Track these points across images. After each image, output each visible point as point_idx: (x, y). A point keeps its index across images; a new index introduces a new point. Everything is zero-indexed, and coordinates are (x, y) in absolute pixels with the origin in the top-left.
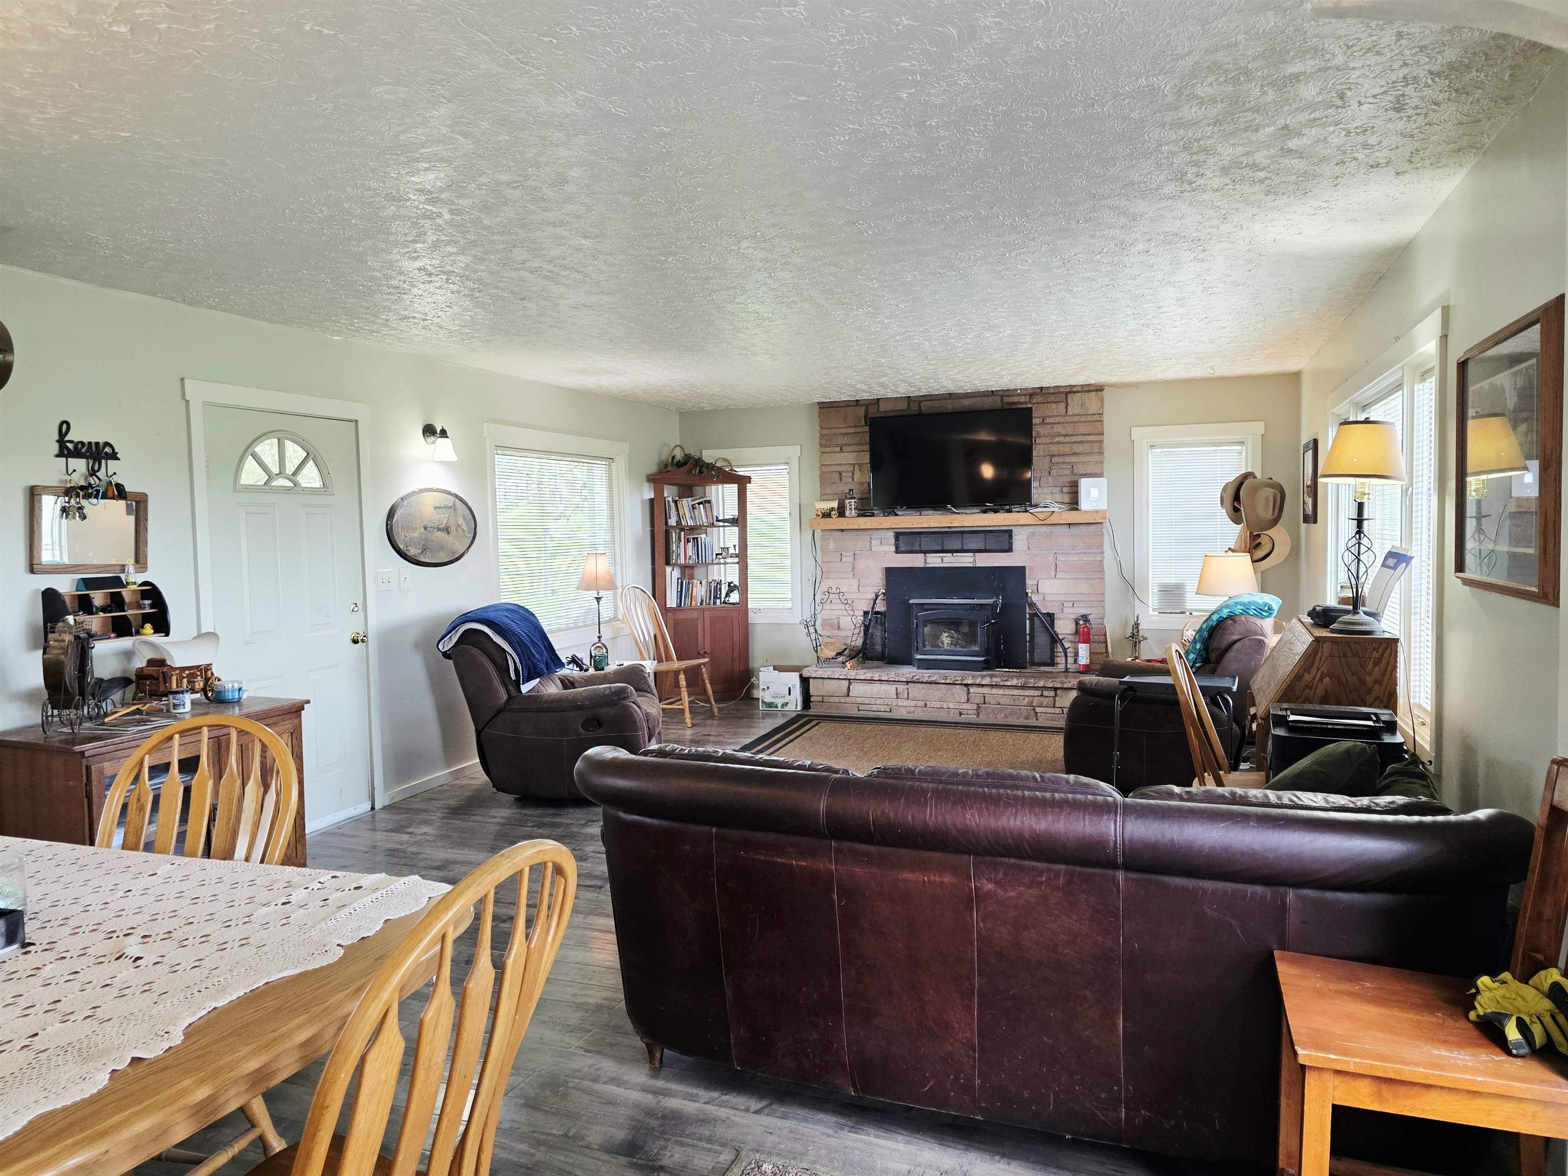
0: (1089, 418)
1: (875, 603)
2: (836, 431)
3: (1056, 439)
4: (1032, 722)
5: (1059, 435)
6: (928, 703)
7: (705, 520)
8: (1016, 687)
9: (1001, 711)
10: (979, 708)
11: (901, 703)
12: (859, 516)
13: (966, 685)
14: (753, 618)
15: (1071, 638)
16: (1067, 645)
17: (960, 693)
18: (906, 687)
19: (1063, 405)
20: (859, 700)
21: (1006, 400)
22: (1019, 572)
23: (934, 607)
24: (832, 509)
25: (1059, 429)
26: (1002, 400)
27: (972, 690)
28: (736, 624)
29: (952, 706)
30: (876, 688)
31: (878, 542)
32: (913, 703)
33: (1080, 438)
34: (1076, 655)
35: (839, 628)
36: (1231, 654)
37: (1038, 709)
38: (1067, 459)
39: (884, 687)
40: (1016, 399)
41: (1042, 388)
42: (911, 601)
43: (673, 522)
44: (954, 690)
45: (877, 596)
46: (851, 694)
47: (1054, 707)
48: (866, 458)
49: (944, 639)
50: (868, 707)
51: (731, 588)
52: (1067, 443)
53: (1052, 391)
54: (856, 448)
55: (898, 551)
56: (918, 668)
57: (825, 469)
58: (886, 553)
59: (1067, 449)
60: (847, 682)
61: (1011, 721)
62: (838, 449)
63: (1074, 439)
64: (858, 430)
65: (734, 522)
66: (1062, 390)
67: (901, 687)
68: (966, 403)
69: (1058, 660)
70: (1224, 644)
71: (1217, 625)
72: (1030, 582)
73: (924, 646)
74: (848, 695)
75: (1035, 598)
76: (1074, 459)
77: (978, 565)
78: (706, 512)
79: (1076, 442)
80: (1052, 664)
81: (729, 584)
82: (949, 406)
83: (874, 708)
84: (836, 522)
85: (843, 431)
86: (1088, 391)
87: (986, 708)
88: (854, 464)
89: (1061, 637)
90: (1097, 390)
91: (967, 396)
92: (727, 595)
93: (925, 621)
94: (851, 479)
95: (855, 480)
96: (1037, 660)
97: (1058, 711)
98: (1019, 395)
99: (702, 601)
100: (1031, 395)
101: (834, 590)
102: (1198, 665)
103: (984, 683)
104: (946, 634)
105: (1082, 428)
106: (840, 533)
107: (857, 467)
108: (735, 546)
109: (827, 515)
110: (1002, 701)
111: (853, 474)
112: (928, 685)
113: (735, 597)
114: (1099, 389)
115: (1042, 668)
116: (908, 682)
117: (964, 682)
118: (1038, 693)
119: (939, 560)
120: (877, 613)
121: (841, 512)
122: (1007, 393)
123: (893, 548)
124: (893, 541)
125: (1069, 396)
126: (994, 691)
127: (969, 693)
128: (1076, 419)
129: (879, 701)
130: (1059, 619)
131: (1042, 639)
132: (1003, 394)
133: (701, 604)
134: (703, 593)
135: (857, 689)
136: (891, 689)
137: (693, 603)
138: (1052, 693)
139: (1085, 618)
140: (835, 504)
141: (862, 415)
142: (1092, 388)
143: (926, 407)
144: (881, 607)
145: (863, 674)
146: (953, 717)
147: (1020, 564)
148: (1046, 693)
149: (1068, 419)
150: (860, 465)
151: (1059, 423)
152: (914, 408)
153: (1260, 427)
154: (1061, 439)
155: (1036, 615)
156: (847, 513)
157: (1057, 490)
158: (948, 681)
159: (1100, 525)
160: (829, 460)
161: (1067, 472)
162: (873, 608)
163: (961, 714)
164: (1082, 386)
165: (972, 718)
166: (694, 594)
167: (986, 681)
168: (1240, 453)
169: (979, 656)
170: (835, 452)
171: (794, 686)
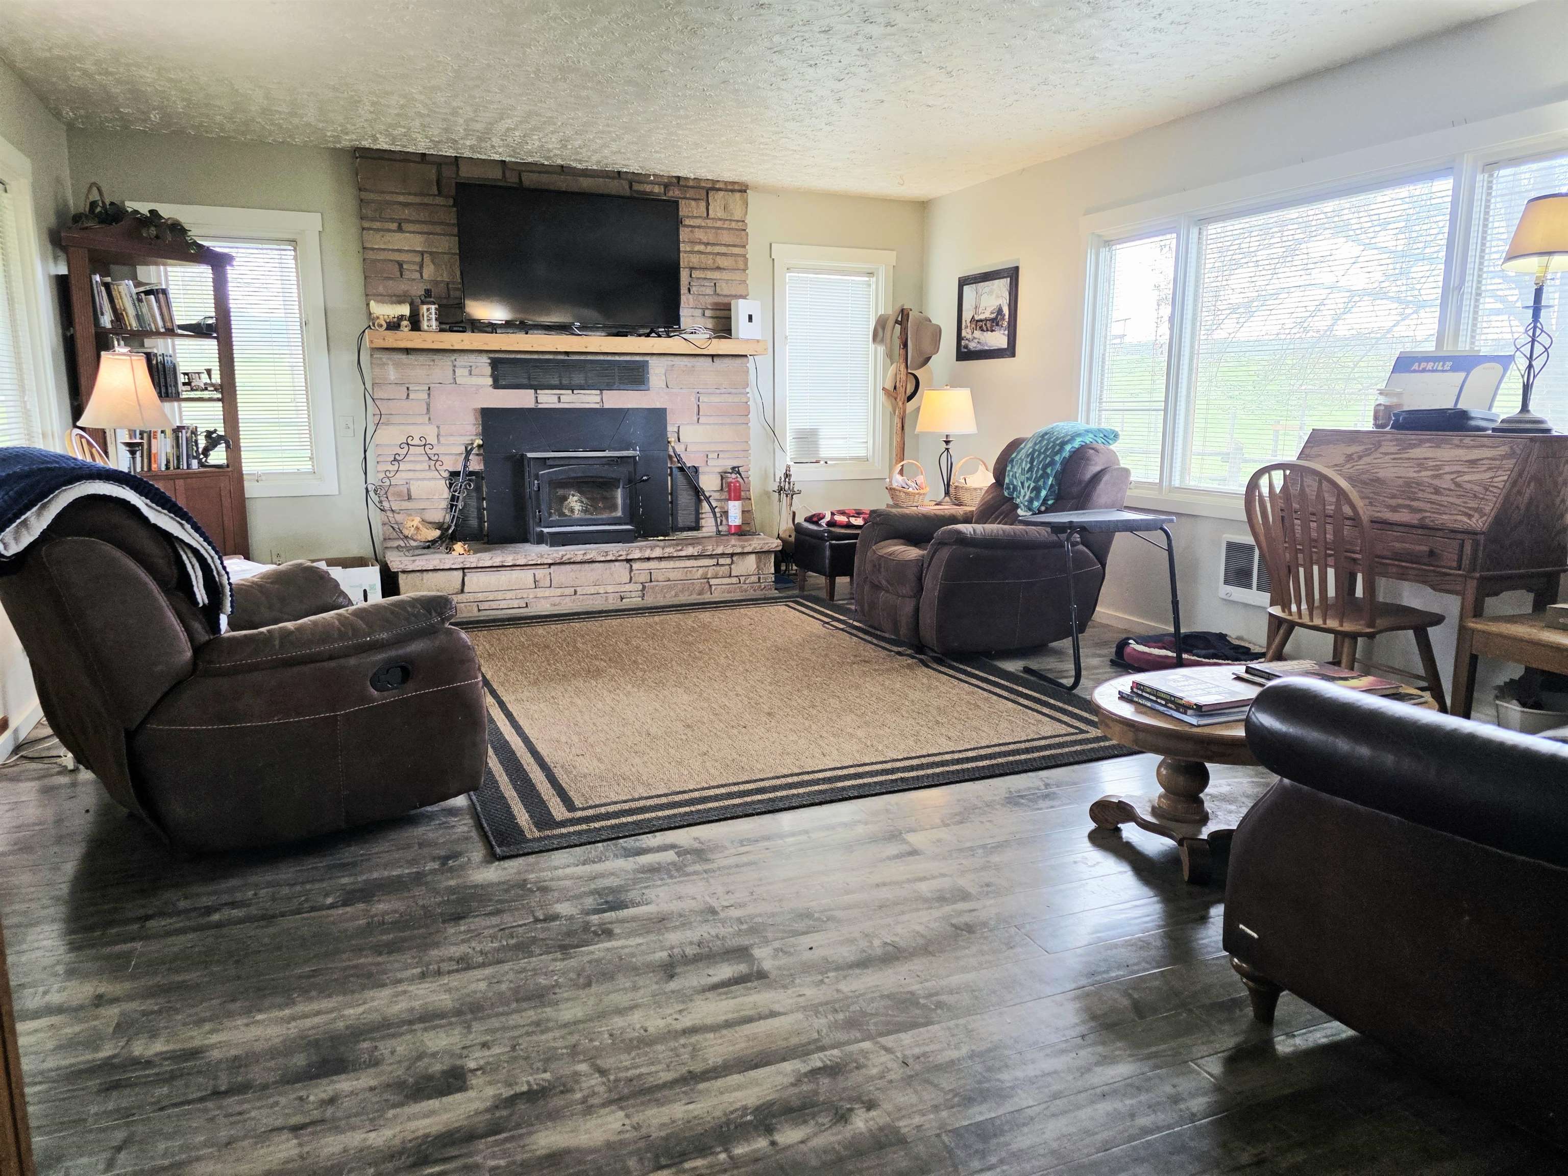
0: (734, 225)
1: (467, 459)
2: (388, 197)
3: (697, 248)
4: (707, 597)
5: (701, 243)
6: (578, 589)
7: (160, 323)
8: (689, 557)
9: (670, 588)
10: (644, 587)
11: (540, 592)
12: (441, 330)
13: (628, 561)
14: (251, 490)
15: (716, 495)
16: (714, 504)
17: (621, 570)
18: (547, 571)
19: (703, 204)
20: (480, 597)
21: (636, 187)
22: (658, 417)
23: (562, 462)
24: (401, 318)
25: (700, 235)
26: (631, 187)
27: (636, 566)
28: (226, 502)
29: (610, 589)
30: (504, 577)
31: (466, 372)
32: (559, 592)
33: (723, 250)
34: (726, 513)
35: (410, 498)
37: (712, 582)
38: (710, 274)
39: (516, 574)
40: (648, 188)
41: (678, 178)
42: (530, 455)
43: (106, 320)
44: (613, 569)
45: (468, 453)
46: (466, 590)
47: (730, 576)
48: (447, 244)
49: (573, 504)
50: (494, 605)
51: (213, 440)
52: (709, 253)
53: (691, 183)
54: (425, 228)
55: (497, 385)
56: (552, 546)
57: (371, 255)
58: (479, 387)
59: (710, 262)
60: (460, 573)
61: (683, 598)
62: (394, 226)
63: (717, 249)
64: (426, 200)
65: (199, 331)
66: (703, 184)
67: (541, 573)
68: (586, 184)
69: (703, 522)
70: (1088, 475)
71: (1070, 457)
72: (671, 429)
73: (550, 515)
74: (462, 591)
75: (679, 449)
76: (716, 275)
77: (606, 406)
78: (160, 308)
79: (718, 254)
80: (697, 528)
81: (209, 434)
82: (562, 183)
83: (503, 604)
84: (406, 338)
85: (401, 199)
86: (732, 191)
87: (653, 588)
88: (422, 253)
89: (707, 494)
90: (740, 191)
91: (586, 173)
92: (206, 452)
93: (551, 483)
94: (417, 275)
95: (425, 276)
96: (680, 525)
97: (735, 580)
98: (652, 183)
99: (168, 462)
100: (666, 186)
101: (416, 441)
102: (1050, 502)
103: (653, 556)
104: (575, 498)
105: (726, 238)
106: (403, 357)
107: (427, 258)
108: (209, 372)
109: (394, 326)
110: (672, 575)
111: (421, 266)
112: (578, 566)
113: (218, 456)
114: (741, 189)
115: (685, 534)
116: (550, 565)
117: (629, 557)
118: (714, 561)
119: (555, 399)
120: (471, 473)
121: (415, 323)
122: (636, 178)
123: (490, 381)
124: (488, 370)
125: (711, 194)
126: (664, 564)
127: (631, 570)
128: (719, 224)
129: (509, 595)
130: (704, 473)
131: (685, 498)
132: (634, 178)
133: (167, 468)
134: (169, 450)
135: (475, 581)
136: (526, 576)
137: (154, 466)
138: (728, 561)
139: (735, 470)
140: (405, 310)
141: (434, 177)
142: (736, 187)
143: (529, 180)
144: (476, 465)
145: (487, 558)
146: (613, 603)
147: (658, 405)
148: (721, 561)
149: (710, 223)
150: (431, 253)
151: (699, 227)
152: (512, 179)
153: (891, 257)
154: (701, 248)
155: (681, 469)
156: (424, 325)
157: (698, 313)
158: (609, 558)
159: (745, 359)
160: (377, 241)
161: (709, 291)
162: (465, 466)
163: (622, 599)
164: (726, 183)
165: (635, 601)
166: (154, 451)
167: (657, 553)
168: (869, 285)
169: (620, 524)
170: (389, 230)
171: (373, 587)
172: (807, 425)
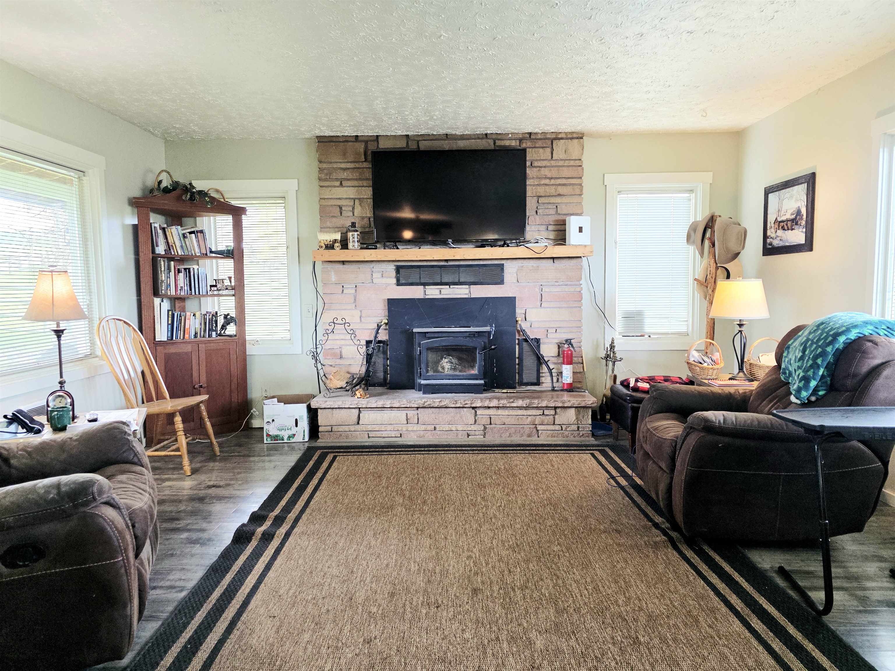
0: (572, 163)
1: (377, 333)
2: (335, 166)
3: (543, 182)
4: (534, 440)
5: (546, 178)
6: (437, 427)
7: (197, 250)
8: (520, 408)
9: (506, 430)
10: (485, 428)
11: (410, 427)
12: (361, 248)
13: (473, 408)
14: (250, 350)
15: (555, 360)
16: (551, 366)
17: (468, 414)
18: (416, 412)
19: (549, 150)
20: (370, 428)
21: (498, 143)
22: (510, 302)
23: (436, 335)
24: (335, 241)
25: (545, 172)
26: (495, 143)
27: (479, 412)
28: (233, 357)
29: (460, 428)
30: (387, 415)
31: (379, 275)
32: (423, 427)
33: (564, 181)
34: (560, 374)
35: (341, 357)
36: (880, 382)
37: (539, 427)
38: (552, 200)
39: (394, 414)
40: (507, 143)
41: (530, 134)
42: (415, 330)
43: (161, 249)
44: (462, 413)
45: (379, 327)
46: (361, 422)
47: (554, 424)
48: (368, 193)
49: (445, 364)
50: (378, 434)
51: (228, 320)
52: (553, 185)
53: (539, 136)
54: (356, 183)
55: (399, 284)
56: (424, 393)
57: (324, 203)
58: (388, 285)
59: (552, 190)
60: (357, 410)
61: (517, 439)
62: (338, 183)
63: (559, 181)
64: (357, 165)
65: (228, 254)
66: (548, 136)
67: (411, 413)
68: (462, 144)
69: (543, 380)
71: (845, 348)
72: (519, 312)
73: (427, 371)
74: (358, 423)
75: (524, 325)
76: (558, 200)
77: (473, 296)
78: (198, 241)
79: (560, 185)
80: (538, 383)
81: (226, 317)
82: (446, 146)
83: (385, 434)
84: (338, 254)
85: (343, 166)
86: (572, 139)
87: (492, 429)
88: (354, 199)
89: (546, 359)
90: (577, 138)
91: (463, 137)
92: (223, 327)
93: (428, 349)
94: (351, 214)
95: (355, 214)
96: (525, 381)
97: (558, 427)
98: (510, 139)
99: (196, 334)
100: (521, 140)
101: (339, 321)
102: (821, 393)
103: (491, 405)
104: (446, 360)
105: (566, 172)
106: (340, 266)
107: (357, 202)
108: (230, 278)
109: (330, 247)
110: (507, 421)
111: (353, 208)
112: (437, 409)
113: (231, 329)
114: (579, 137)
115: (529, 388)
116: (418, 408)
117: (473, 405)
118: (541, 412)
119: (437, 292)
120: (380, 342)
121: (344, 245)
122: (499, 137)
123: (394, 281)
124: (394, 274)
125: (555, 142)
126: (500, 412)
127: (476, 415)
128: (561, 163)
129: (389, 428)
130: (544, 343)
131: (529, 362)
132: (497, 137)
133: (195, 336)
134: (198, 326)
135: (367, 417)
136: (401, 415)
137: (187, 336)
138: (552, 412)
139: (569, 342)
140: (338, 236)
141: (362, 150)
142: (575, 136)
143: (424, 146)
144: (383, 336)
145: (373, 402)
146: (462, 440)
147: (510, 295)
148: (546, 412)
149: (553, 163)
150: (359, 199)
151: (545, 167)
152: (413, 146)
153: (708, 177)
154: (547, 181)
155: (526, 340)
156: (350, 245)
157: (543, 228)
158: (458, 405)
159: (579, 259)
160: (327, 193)
161: (553, 212)
162: (376, 337)
163: (468, 435)
164: (566, 133)
165: (479, 439)
166: (187, 326)
167: (495, 403)
168: (690, 200)
169: (477, 379)
170: (335, 187)
171: (301, 417)
172: (632, 308)
